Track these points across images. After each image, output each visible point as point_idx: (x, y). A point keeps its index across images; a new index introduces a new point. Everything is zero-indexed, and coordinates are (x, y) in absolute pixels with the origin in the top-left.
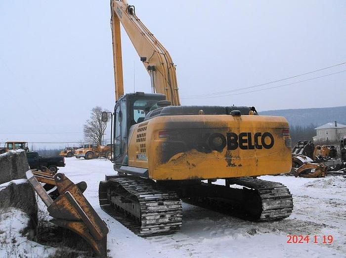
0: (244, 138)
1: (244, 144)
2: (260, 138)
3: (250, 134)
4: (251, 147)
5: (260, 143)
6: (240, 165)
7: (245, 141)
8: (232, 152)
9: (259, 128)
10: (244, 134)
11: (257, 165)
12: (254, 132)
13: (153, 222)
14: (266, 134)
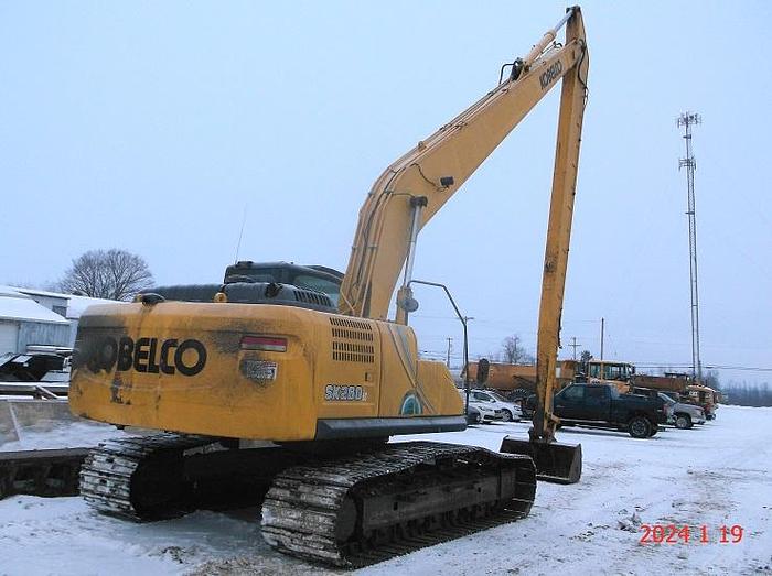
0: (143, 348)
1: (142, 362)
2: (172, 351)
3: (154, 340)
4: (153, 369)
5: (171, 362)
6: (129, 403)
7: (144, 355)
8: (124, 374)
9: (176, 330)
10: (144, 341)
11: (157, 408)
12: (165, 337)
13: (91, 487)
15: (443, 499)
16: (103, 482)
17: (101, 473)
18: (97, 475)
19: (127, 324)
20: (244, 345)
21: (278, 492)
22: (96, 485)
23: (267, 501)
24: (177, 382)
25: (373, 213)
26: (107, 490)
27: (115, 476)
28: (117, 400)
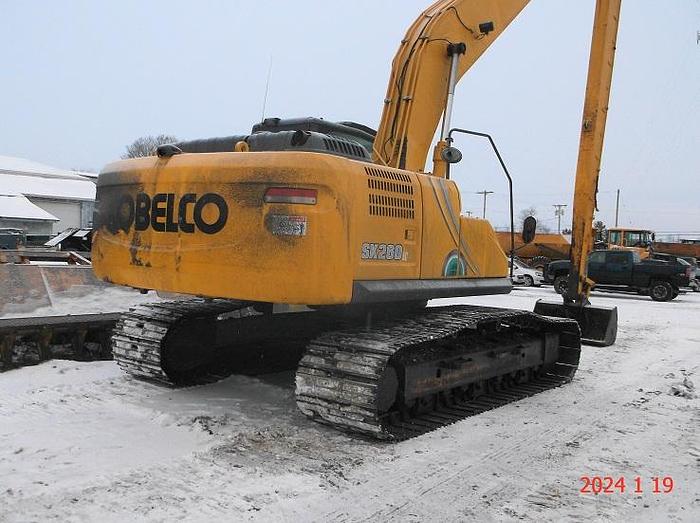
0: (161, 205)
1: (160, 220)
2: (190, 207)
3: (172, 196)
4: (172, 228)
5: (190, 219)
6: (148, 265)
7: (161, 212)
8: (141, 234)
9: (194, 183)
10: (161, 198)
11: (177, 269)
12: (182, 192)
13: (123, 352)
14: (210, 198)
15: (487, 365)
16: (134, 347)
17: (131, 338)
18: (128, 340)
19: (142, 180)
20: (269, 198)
21: (313, 360)
22: (127, 350)
23: (301, 370)
24: (197, 241)
25: (408, 62)
26: (138, 356)
27: (145, 341)
28: (136, 262)
